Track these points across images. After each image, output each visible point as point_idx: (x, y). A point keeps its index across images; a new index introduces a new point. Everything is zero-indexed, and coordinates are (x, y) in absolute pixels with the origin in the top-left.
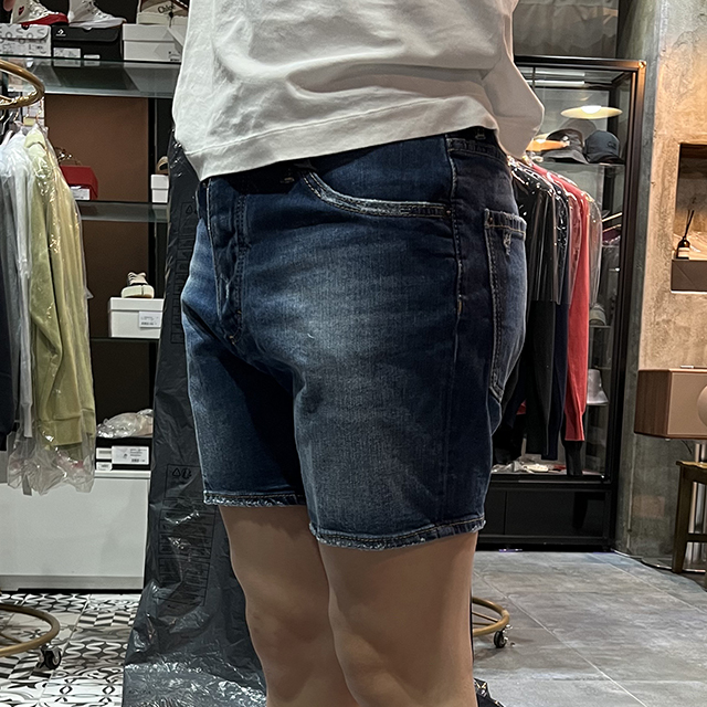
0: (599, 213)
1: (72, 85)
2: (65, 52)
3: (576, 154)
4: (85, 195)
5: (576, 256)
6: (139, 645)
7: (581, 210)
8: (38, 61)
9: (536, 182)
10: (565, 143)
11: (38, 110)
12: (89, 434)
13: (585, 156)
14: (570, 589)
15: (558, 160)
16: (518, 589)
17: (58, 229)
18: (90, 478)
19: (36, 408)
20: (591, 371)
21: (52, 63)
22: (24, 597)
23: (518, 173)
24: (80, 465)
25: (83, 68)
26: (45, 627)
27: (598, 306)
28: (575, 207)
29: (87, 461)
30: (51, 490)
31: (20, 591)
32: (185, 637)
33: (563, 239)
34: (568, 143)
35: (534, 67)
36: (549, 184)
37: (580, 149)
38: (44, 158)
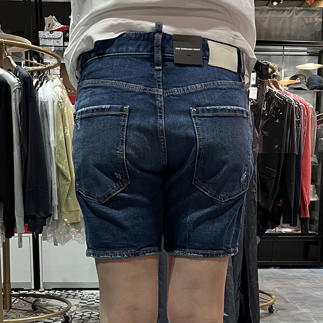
0: (315, 112)
5: (305, 132)
7: (307, 111)
8: (57, 48)
9: (286, 98)
11: (57, 70)
13: (307, 86)
14: (303, 285)
15: (295, 89)
16: (279, 286)
17: (68, 125)
18: (84, 238)
19: (59, 206)
20: (312, 186)
21: (64, 49)
22: (55, 292)
23: (278, 95)
24: (79, 232)
26: (65, 305)
27: (314, 156)
28: (304, 110)
29: (83, 230)
30: (67, 243)
31: (53, 289)
33: (299, 125)
34: (299, 81)
35: (284, 46)
36: (292, 99)
37: (305, 83)
38: (61, 92)
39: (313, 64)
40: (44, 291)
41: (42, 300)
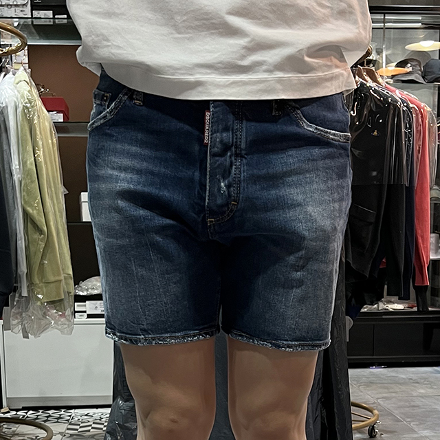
0: (435, 118)
1: (48, 38)
2: (42, 14)
3: (416, 77)
4: (60, 118)
5: (419, 150)
7: (422, 117)
8: (22, 21)
9: (388, 97)
10: (408, 69)
11: (23, 56)
12: (69, 293)
13: (423, 78)
14: (420, 393)
15: (404, 82)
16: (385, 395)
17: (40, 143)
18: (72, 325)
19: (29, 275)
20: (433, 235)
21: (32, 22)
22: (26, 413)
23: (375, 91)
24: (63, 315)
25: (55, 25)
26: (42, 434)
27: (436, 187)
28: (417, 115)
29: (68, 312)
30: (43, 335)
31: (24, 409)
33: (409, 138)
34: (411, 69)
35: (384, 14)
36: (398, 98)
37: (420, 73)
38: (29, 91)
39: (433, 42)
40: (8, 412)
41: (5, 426)
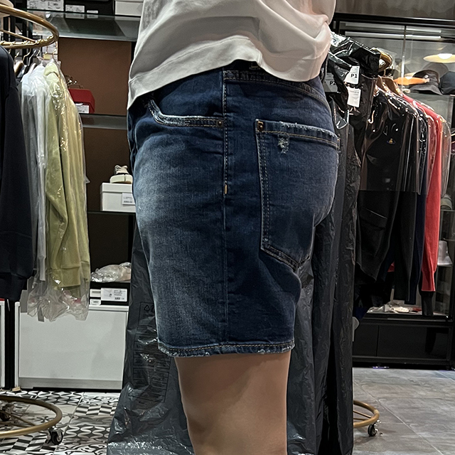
0: (449, 130)
1: (78, 31)
2: (74, 8)
3: (433, 88)
4: (86, 109)
5: (432, 160)
6: (118, 429)
7: (437, 128)
8: (54, 14)
9: (405, 107)
10: (426, 80)
11: (54, 48)
12: (85, 280)
13: (440, 89)
14: (421, 395)
15: (420, 92)
16: (386, 395)
17: (66, 134)
18: (86, 310)
19: (48, 260)
20: (441, 242)
21: (65, 15)
22: (37, 393)
23: (393, 101)
24: (79, 301)
25: (86, 20)
26: (52, 415)
27: (446, 196)
28: (432, 126)
30: (58, 318)
31: (35, 389)
32: (151, 424)
33: (423, 148)
34: (428, 80)
35: (405, 25)
36: (414, 109)
37: (437, 84)
38: (58, 83)
39: (451, 55)
40: (20, 392)
41: (16, 405)
